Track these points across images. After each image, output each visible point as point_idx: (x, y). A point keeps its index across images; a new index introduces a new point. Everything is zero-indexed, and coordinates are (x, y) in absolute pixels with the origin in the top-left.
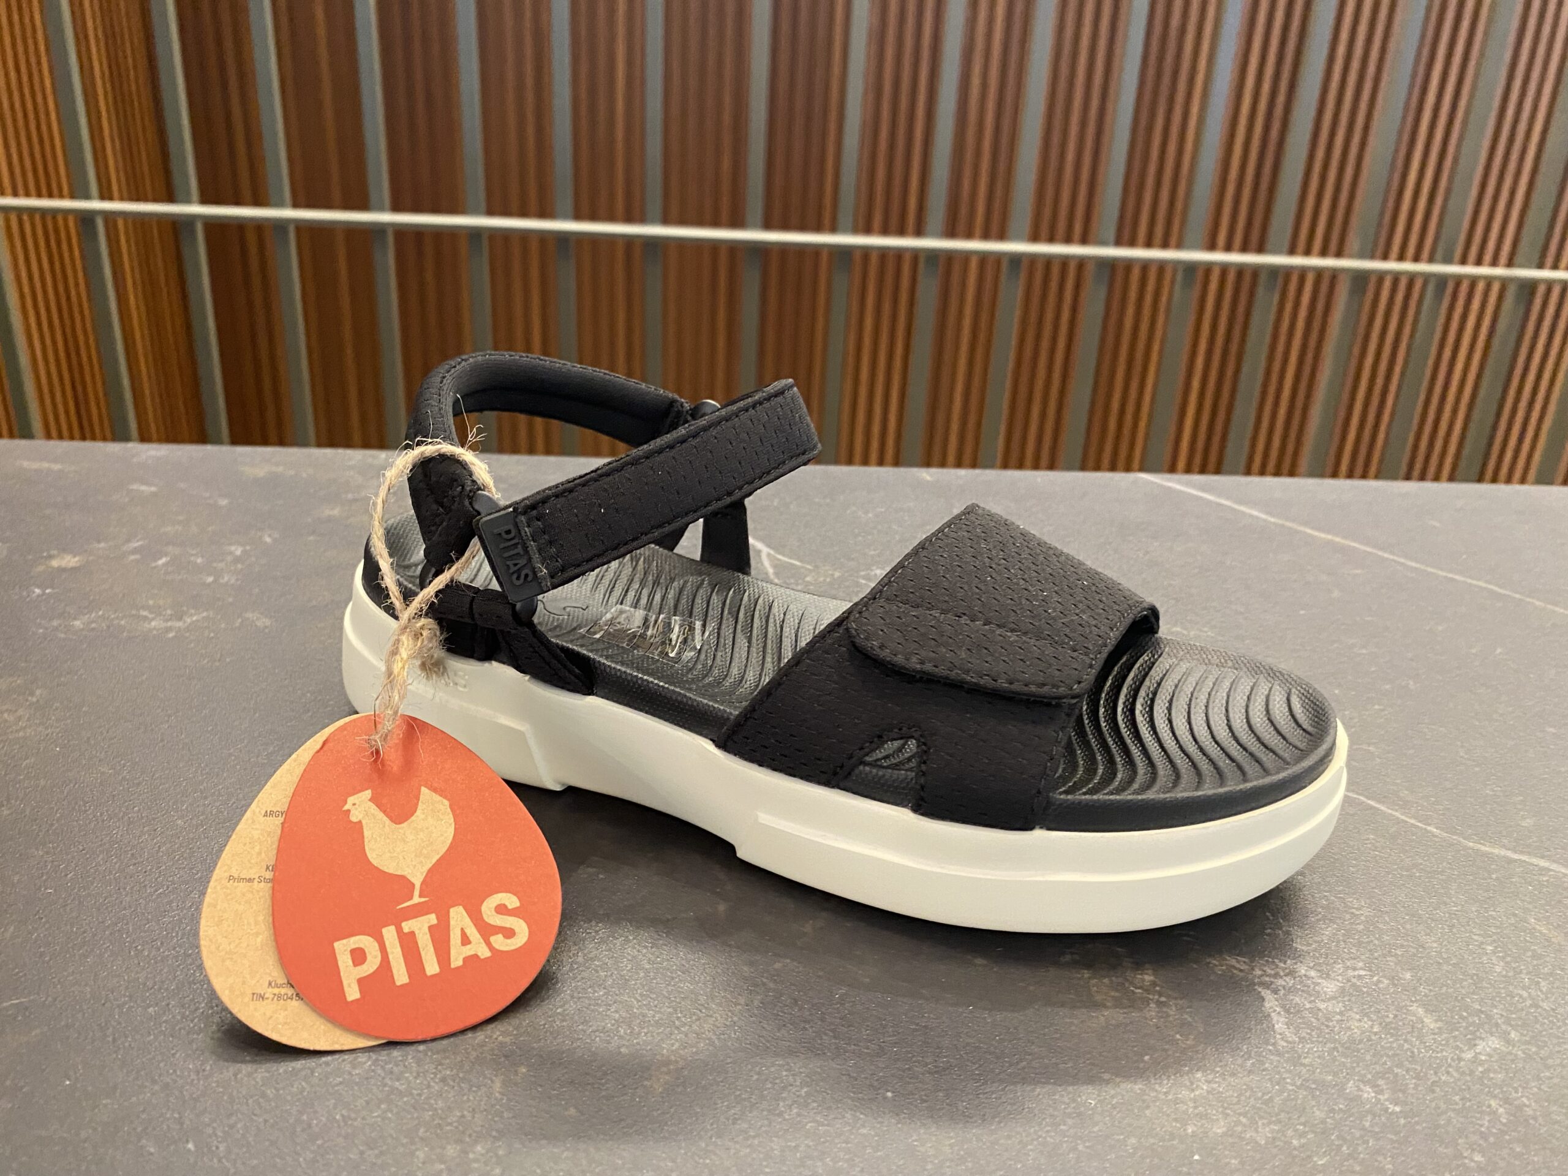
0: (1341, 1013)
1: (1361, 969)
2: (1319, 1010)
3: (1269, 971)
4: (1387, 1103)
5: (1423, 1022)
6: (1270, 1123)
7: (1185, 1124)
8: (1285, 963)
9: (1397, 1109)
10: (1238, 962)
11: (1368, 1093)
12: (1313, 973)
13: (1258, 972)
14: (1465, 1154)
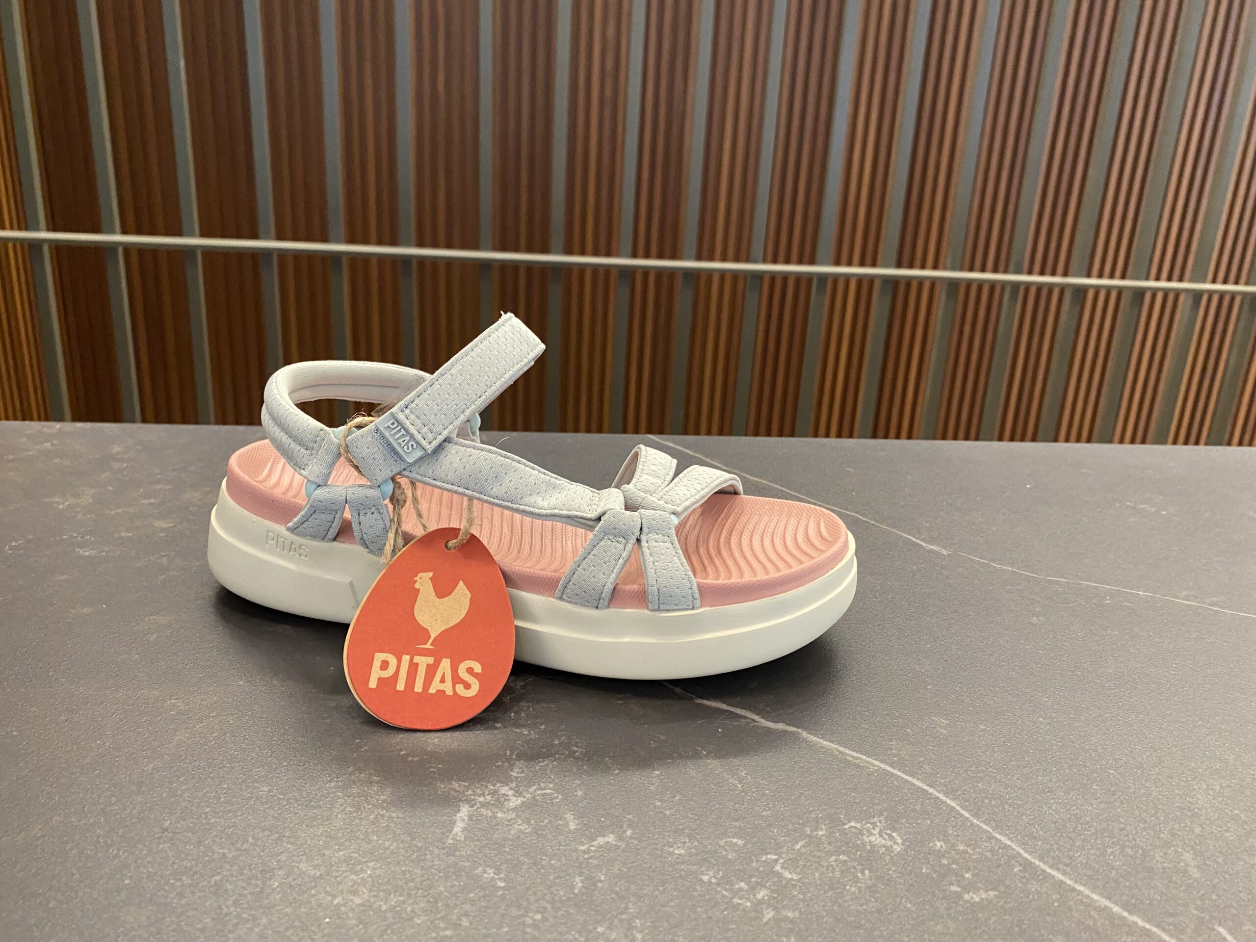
0: (509, 821)
1: (549, 789)
2: (496, 817)
3: (479, 791)
4: (497, 881)
5: (567, 825)
6: (400, 896)
7: (334, 897)
8: (494, 786)
9: (502, 885)
10: (459, 786)
11: (491, 873)
12: (511, 793)
13: (470, 792)
14: (530, 915)
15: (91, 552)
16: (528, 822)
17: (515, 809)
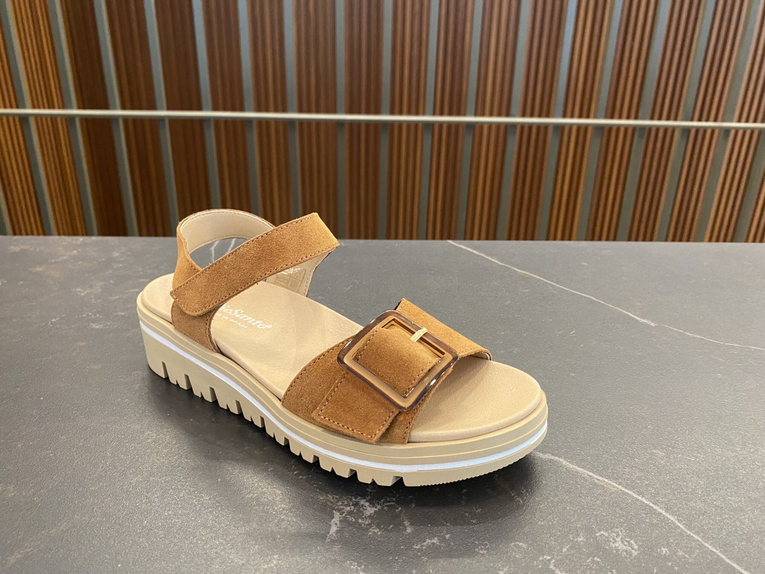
0: (367, 525)
1: (393, 502)
2: (358, 523)
3: (346, 503)
5: (406, 529)
8: (356, 499)
10: (333, 498)
11: (355, 566)
12: (367, 504)
13: (340, 503)
15: (99, 326)
16: (379, 526)
17: (370, 517)
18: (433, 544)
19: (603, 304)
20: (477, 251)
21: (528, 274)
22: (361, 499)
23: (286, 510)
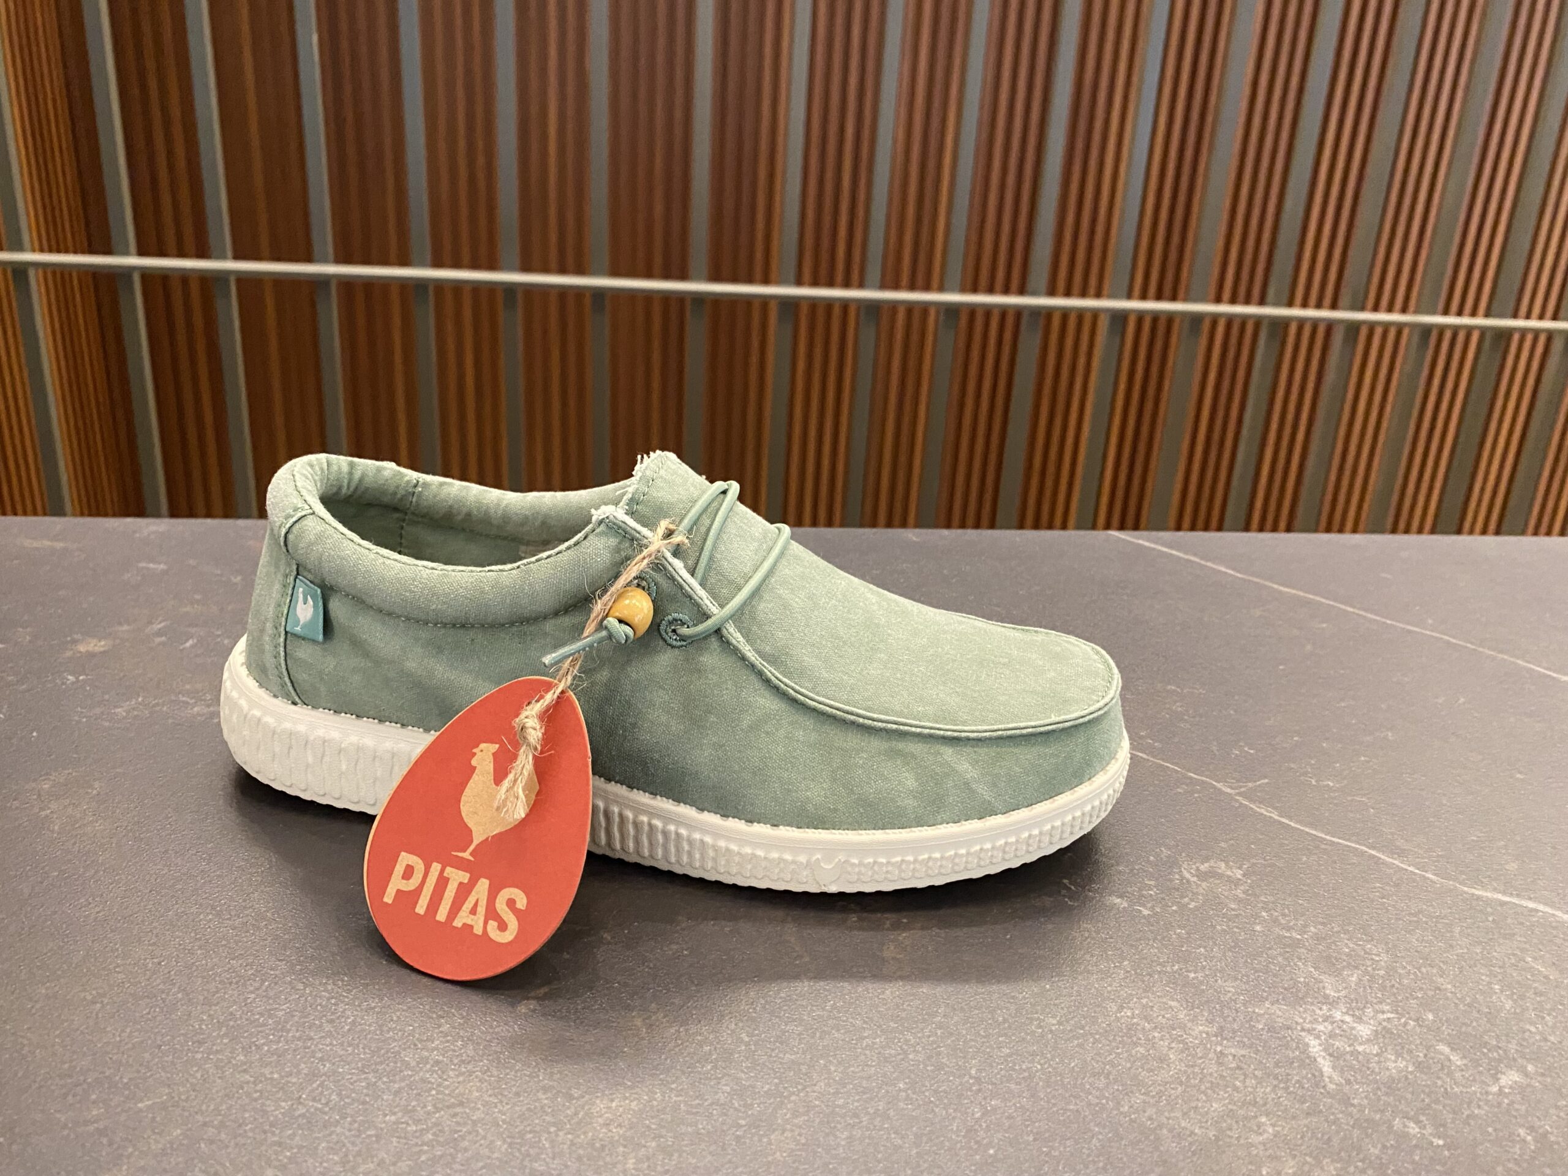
0: (1377, 1055)
3: (1309, 1017)
4: (1431, 1138)
9: (1441, 1142)
10: (1279, 1010)
11: (1413, 1129)
12: (1348, 1018)
13: (1300, 1019)
16: (1398, 1055)
17: (1369, 1041)
18: (1516, 1082)
19: (1474, 650)
20: (1178, 550)
21: (1301, 594)
22: (1330, 1010)
23: (1216, 1036)
